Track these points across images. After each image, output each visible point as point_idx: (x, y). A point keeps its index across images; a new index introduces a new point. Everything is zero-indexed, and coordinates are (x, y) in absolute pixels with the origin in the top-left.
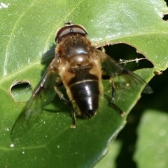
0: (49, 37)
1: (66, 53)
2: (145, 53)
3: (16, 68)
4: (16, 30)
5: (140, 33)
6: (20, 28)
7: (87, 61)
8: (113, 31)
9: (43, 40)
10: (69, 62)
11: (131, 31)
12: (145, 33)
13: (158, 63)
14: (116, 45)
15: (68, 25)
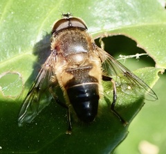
0: (43, 25)
1: (64, 50)
2: (146, 48)
3: (6, 57)
4: (7, 14)
5: (141, 24)
6: (11, 12)
7: (87, 61)
8: (112, 20)
9: (36, 28)
10: (67, 61)
11: (131, 21)
12: (145, 24)
13: (160, 59)
14: (114, 36)
15: (65, 18)
